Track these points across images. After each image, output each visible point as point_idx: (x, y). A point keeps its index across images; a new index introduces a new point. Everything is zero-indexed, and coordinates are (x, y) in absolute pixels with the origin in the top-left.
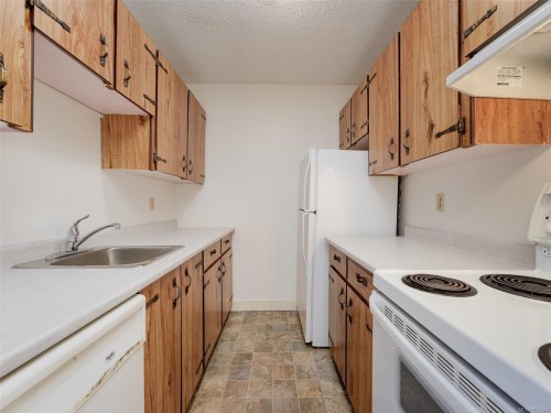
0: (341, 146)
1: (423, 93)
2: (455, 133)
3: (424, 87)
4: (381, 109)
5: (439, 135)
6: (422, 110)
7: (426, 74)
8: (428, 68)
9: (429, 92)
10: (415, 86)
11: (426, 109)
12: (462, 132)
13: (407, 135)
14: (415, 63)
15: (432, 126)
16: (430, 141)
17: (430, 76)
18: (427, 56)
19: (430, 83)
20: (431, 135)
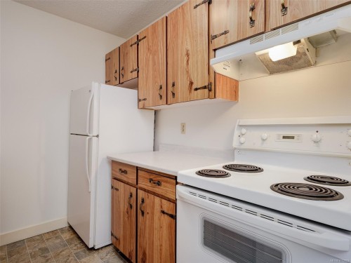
0: (108, 82)
1: (185, 62)
2: (207, 90)
3: (186, 58)
4: (151, 62)
5: (196, 89)
6: (185, 72)
7: (187, 51)
8: (189, 48)
9: (189, 62)
10: (179, 56)
11: (188, 72)
12: (210, 90)
13: (173, 85)
14: (180, 41)
15: (191, 83)
16: (190, 91)
17: (190, 52)
18: (188, 40)
19: (190, 56)
20: (191, 89)
